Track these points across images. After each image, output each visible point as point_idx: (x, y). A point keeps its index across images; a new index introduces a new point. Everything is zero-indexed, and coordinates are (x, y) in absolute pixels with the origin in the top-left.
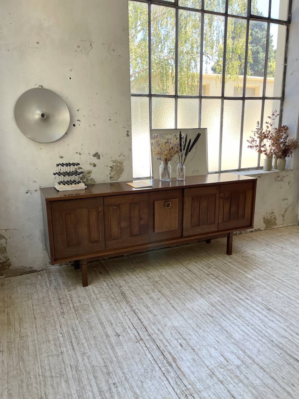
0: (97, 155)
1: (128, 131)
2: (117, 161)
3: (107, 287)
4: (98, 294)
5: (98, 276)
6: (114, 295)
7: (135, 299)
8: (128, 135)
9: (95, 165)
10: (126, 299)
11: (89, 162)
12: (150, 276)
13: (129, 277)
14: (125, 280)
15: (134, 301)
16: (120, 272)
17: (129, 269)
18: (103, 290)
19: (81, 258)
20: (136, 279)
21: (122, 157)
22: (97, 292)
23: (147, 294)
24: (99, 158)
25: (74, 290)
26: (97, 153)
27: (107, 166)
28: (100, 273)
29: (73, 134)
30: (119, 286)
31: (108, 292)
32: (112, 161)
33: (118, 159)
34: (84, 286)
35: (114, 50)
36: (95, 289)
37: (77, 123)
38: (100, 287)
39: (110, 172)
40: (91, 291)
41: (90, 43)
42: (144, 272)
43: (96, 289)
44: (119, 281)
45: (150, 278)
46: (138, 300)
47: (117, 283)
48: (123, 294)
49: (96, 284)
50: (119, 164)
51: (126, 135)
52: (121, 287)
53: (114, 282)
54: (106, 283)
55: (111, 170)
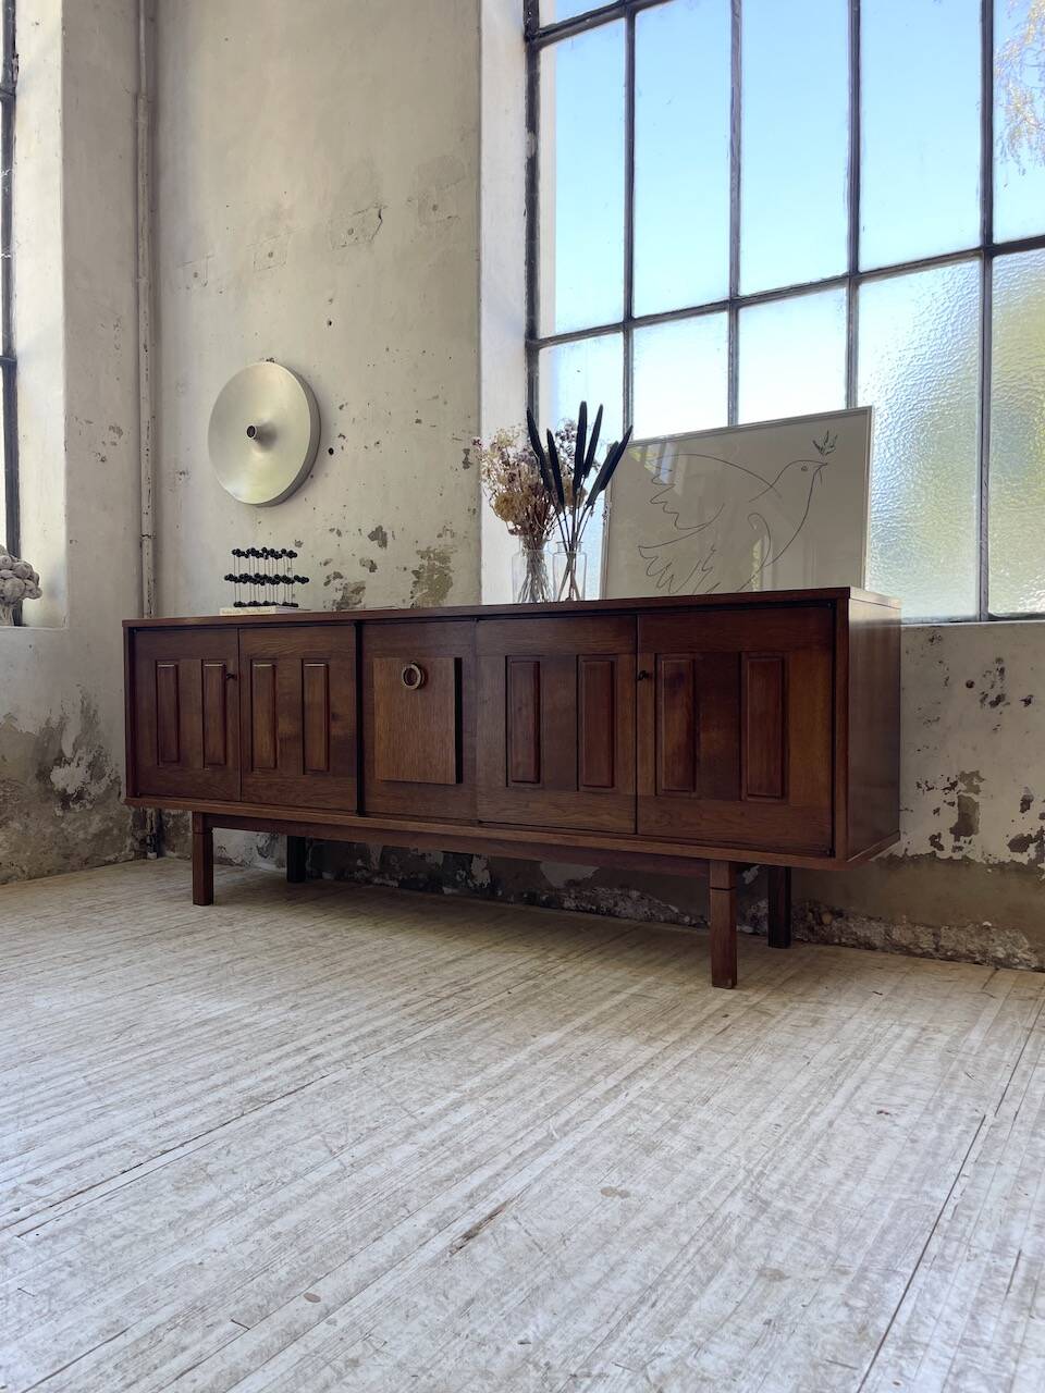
0: (379, 536)
1: (467, 451)
2: (433, 552)
8: (466, 464)
9: (373, 568)
11: (358, 558)
21: (448, 539)
24: (384, 544)
26: (379, 529)
27: (405, 569)
29: (327, 475)
32: (418, 552)
33: (437, 545)
35: (435, 208)
37: (336, 444)
39: (411, 588)
41: (376, 211)
50: (437, 563)
51: (462, 465)
55: (415, 583)
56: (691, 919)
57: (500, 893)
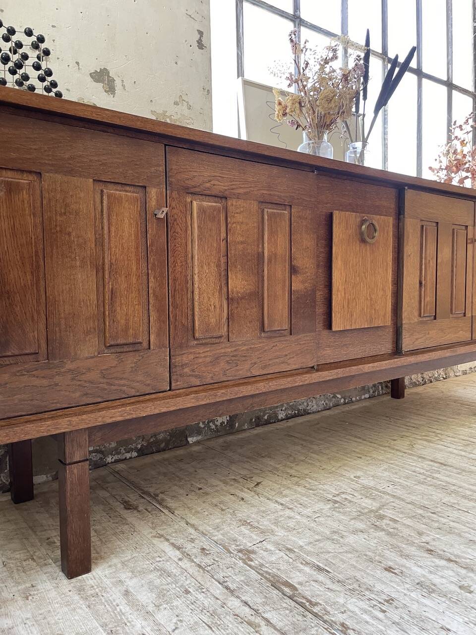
0: (104, 78)
1: (201, 33)
3: (185, 564)
4: (158, 606)
5: (124, 521)
6: (246, 603)
7: (364, 605)
8: (200, 45)
10: (316, 615)
12: (330, 497)
13: (255, 510)
14: (245, 523)
15: (366, 617)
16: (207, 494)
17: (234, 479)
18: (176, 582)
19: (63, 425)
20: (288, 512)
21: (184, 111)
22: (145, 597)
23: (386, 569)
25: (21, 602)
26: (105, 71)
28: (128, 506)
30: (240, 551)
31: (201, 588)
33: (173, 113)
34: (71, 573)
36: (132, 584)
38: (155, 569)
40: (115, 595)
42: (297, 484)
43: (135, 580)
44: (226, 528)
45: (336, 502)
46: (384, 612)
47: (221, 537)
48: (287, 590)
49: (128, 555)
51: (197, 45)
52: (247, 554)
53: (204, 534)
54: (173, 545)
56: (345, 399)
57: (237, 425)
